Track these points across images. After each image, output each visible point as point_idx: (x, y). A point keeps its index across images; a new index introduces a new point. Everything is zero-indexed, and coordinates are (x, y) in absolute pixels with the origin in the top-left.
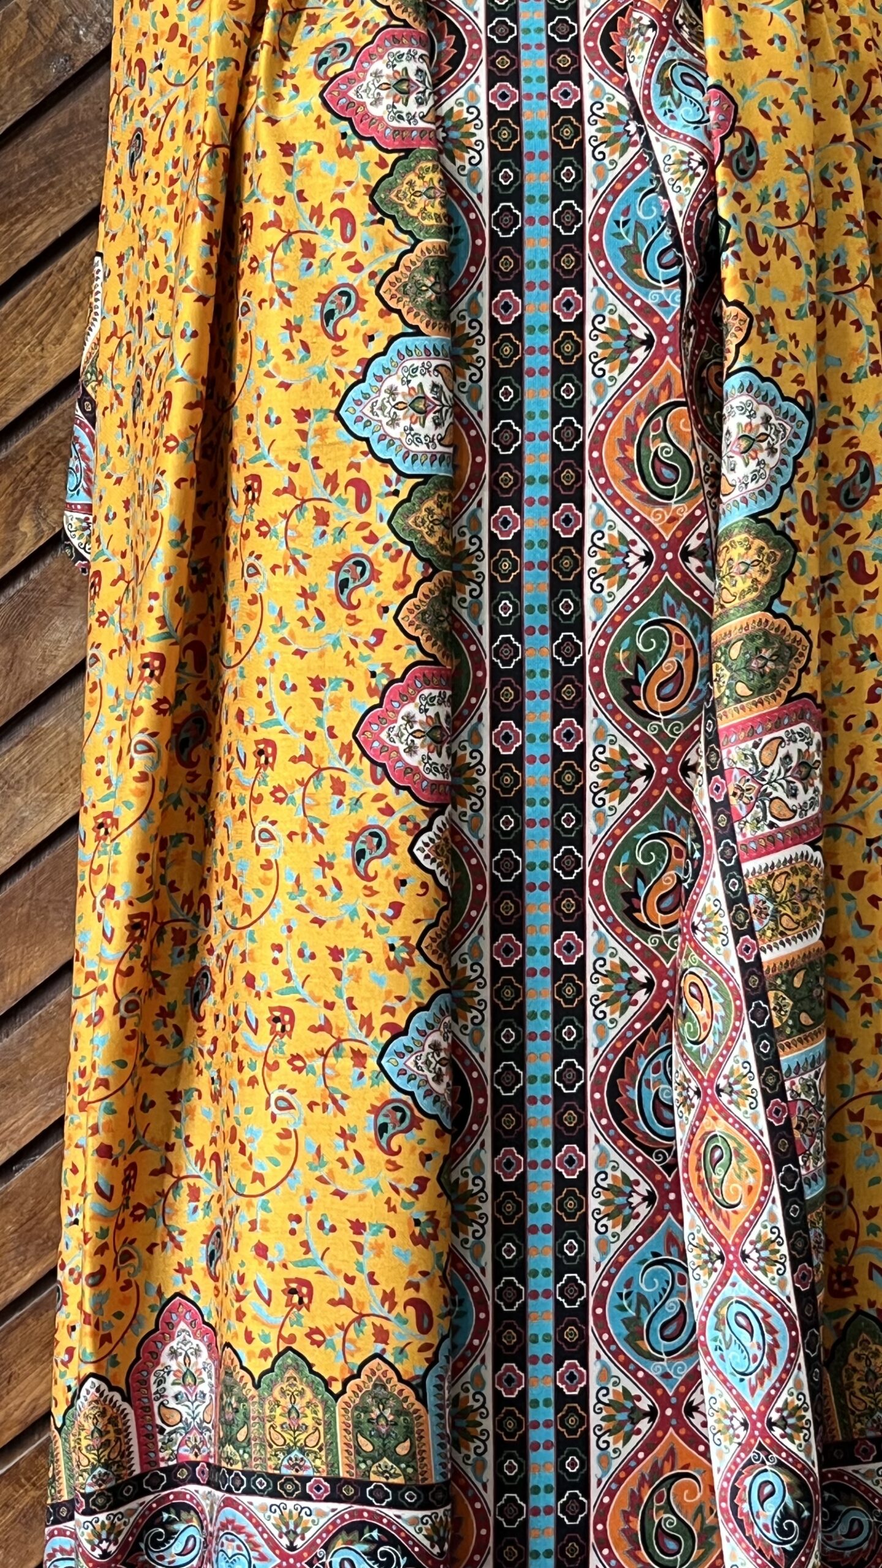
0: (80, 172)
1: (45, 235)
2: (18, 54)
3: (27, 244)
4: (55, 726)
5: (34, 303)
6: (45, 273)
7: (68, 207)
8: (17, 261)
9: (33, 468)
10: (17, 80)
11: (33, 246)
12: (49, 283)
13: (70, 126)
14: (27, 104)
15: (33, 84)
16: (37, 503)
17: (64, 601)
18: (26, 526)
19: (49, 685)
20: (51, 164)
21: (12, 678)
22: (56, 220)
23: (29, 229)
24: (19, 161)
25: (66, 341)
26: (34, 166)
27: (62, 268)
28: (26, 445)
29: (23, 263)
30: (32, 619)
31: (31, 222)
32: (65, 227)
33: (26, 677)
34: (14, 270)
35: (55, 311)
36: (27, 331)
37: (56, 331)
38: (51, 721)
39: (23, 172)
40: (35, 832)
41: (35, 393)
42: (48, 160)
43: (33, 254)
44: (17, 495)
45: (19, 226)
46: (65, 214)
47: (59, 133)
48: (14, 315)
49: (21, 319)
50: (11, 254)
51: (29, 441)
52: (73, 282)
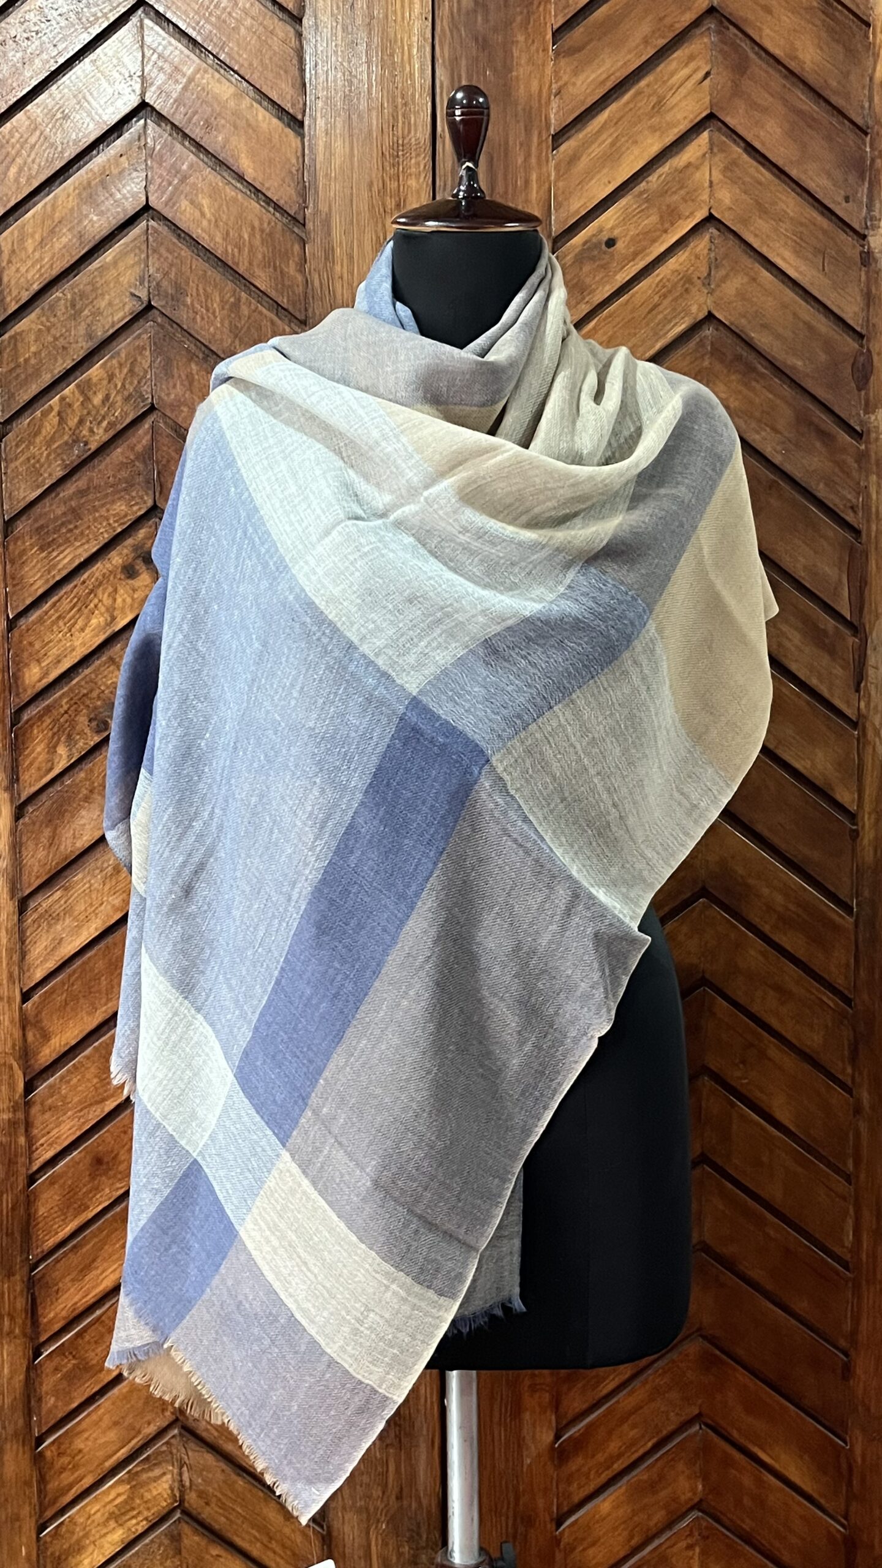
0: (95, 520)
1: (72, 560)
2: (53, 439)
3: (60, 566)
4: (83, 879)
5: (65, 605)
6: (72, 585)
7: (88, 542)
8: (54, 576)
9: (66, 712)
10: (52, 457)
11: (64, 567)
12: (75, 591)
13: (89, 488)
14: (59, 473)
15: (63, 461)
16: (69, 736)
17: (87, 799)
18: (62, 750)
19: (77, 853)
20: (76, 513)
21: (54, 849)
22: (80, 550)
23: (62, 556)
24: (54, 511)
25: (88, 630)
26: (64, 514)
27: (84, 582)
28: (61, 697)
29: (58, 578)
30: (66, 811)
31: (62, 552)
32: (86, 555)
33: (62, 847)
34: (52, 583)
35: (79, 610)
36: (61, 623)
37: (80, 623)
38: (80, 876)
39: (56, 519)
40: (69, 948)
41: (66, 664)
42: (73, 510)
43: (64, 573)
44: (55, 730)
45: (55, 554)
46: (86, 546)
47: (82, 493)
48: (52, 612)
49: (57, 615)
50: (49, 573)
51: (63, 694)
52: (91, 591)
